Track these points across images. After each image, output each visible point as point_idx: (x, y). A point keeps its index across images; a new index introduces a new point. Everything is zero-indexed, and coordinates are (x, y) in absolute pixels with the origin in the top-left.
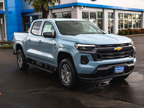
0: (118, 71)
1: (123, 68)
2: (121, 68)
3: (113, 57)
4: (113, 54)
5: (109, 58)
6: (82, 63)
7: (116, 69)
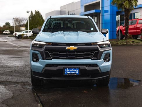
0: (70, 73)
1: (77, 71)
2: (74, 70)
3: (65, 57)
4: (65, 54)
5: (61, 57)
6: (34, 61)
7: (67, 71)
